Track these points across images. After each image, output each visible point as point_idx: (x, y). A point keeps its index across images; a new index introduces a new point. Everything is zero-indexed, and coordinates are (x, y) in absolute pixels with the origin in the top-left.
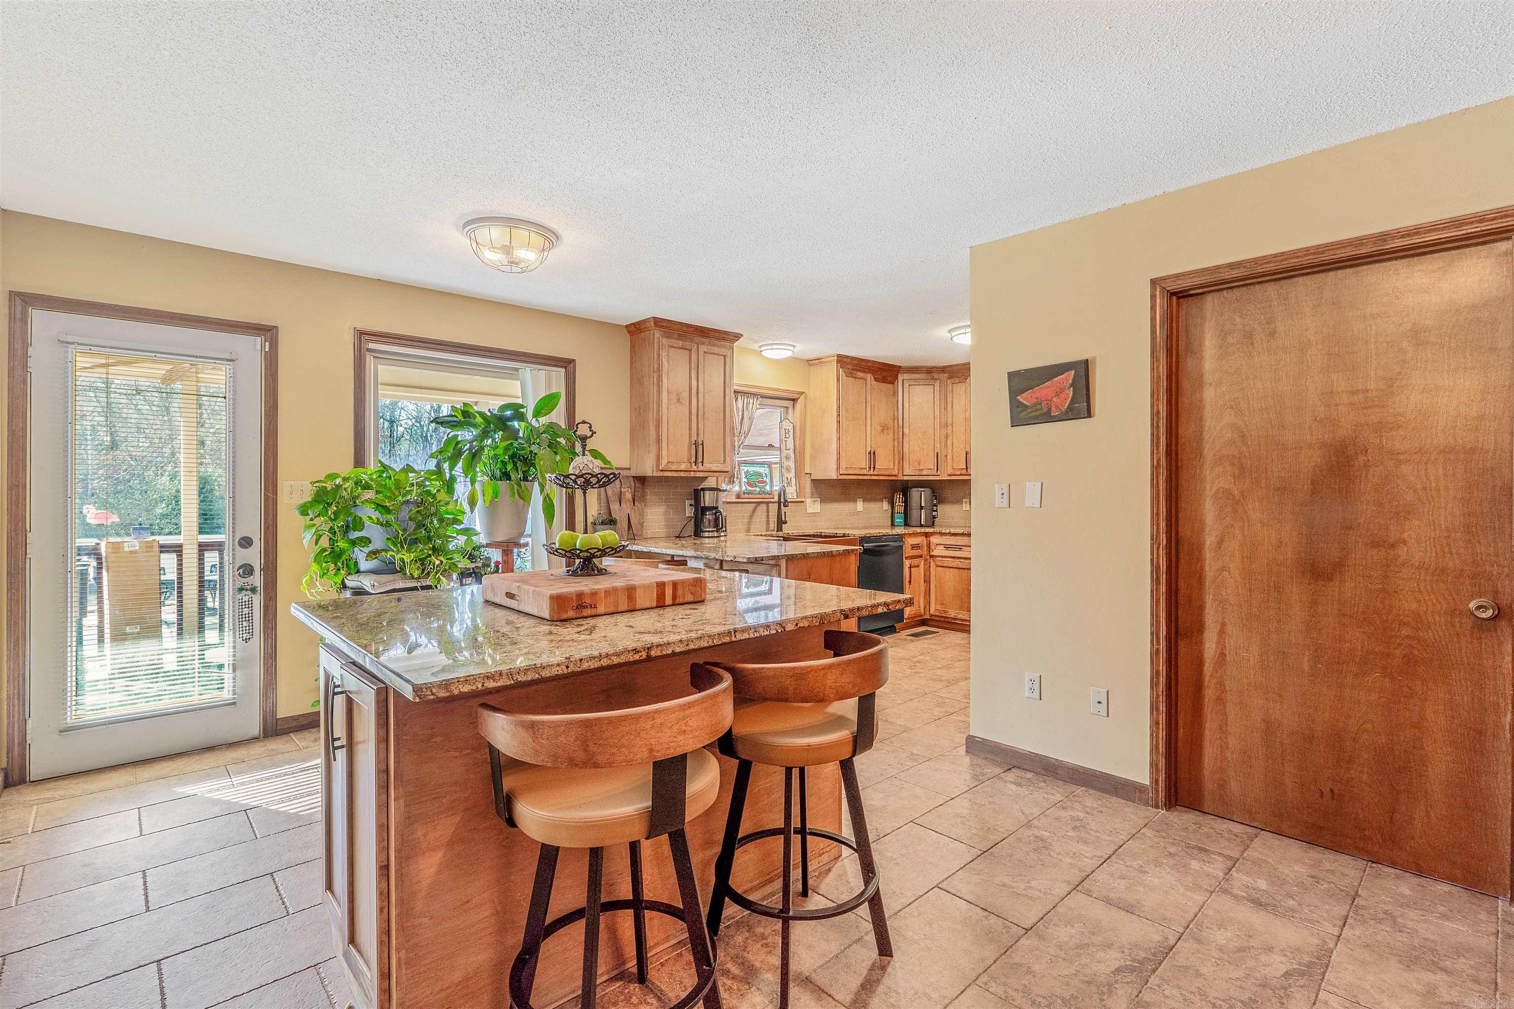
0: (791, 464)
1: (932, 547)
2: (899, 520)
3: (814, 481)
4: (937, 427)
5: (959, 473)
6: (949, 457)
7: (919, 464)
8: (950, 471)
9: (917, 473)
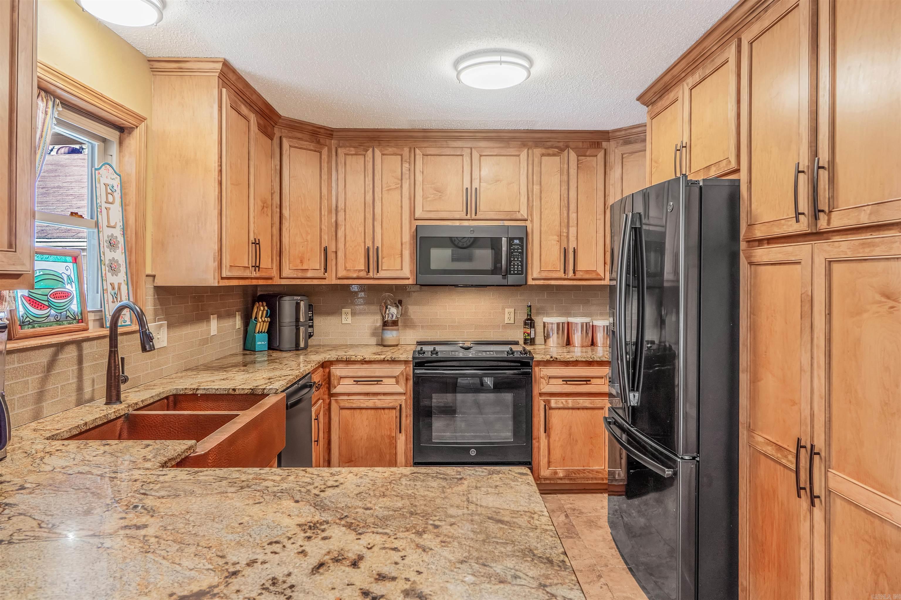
0: (119, 255)
1: (334, 381)
2: (261, 342)
3: (158, 289)
4: (325, 212)
5: (355, 275)
6: (340, 254)
7: (302, 262)
8: (342, 273)
9: (300, 275)
